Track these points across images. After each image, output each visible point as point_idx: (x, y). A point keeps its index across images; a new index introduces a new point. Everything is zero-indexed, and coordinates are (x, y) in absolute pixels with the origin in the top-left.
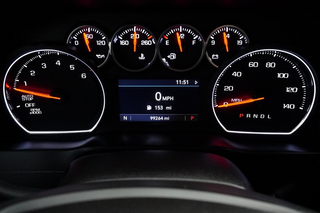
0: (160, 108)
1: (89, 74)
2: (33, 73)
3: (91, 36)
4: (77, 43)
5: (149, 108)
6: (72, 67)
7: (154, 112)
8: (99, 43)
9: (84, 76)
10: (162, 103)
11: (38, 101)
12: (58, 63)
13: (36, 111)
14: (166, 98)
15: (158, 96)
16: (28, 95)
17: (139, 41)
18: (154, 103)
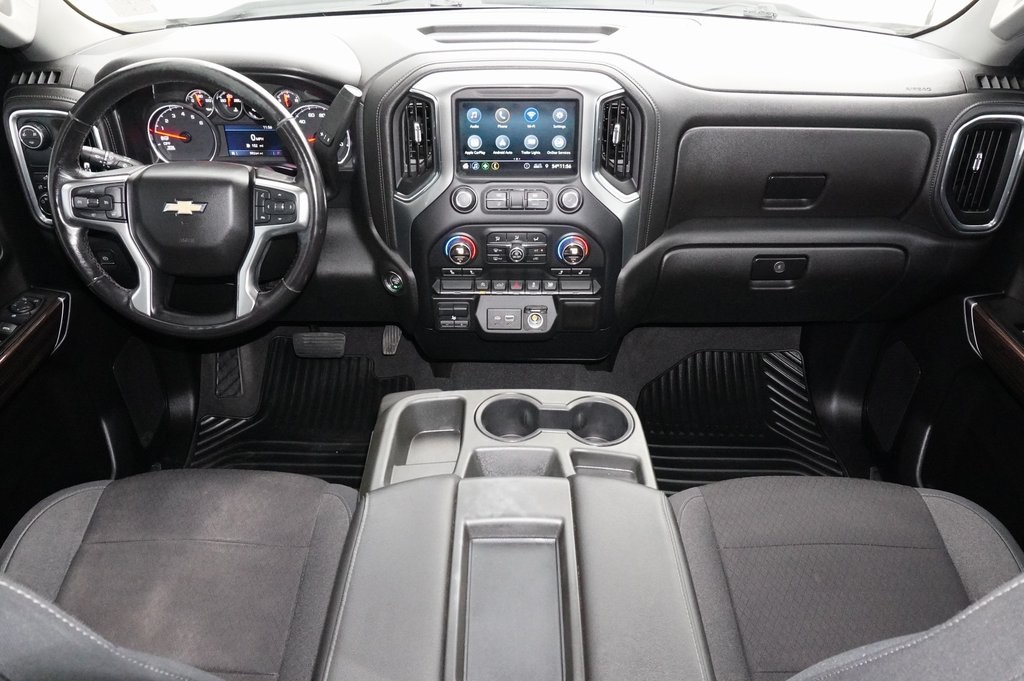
0: (255, 146)
1: (205, 121)
2: (167, 121)
3: (201, 96)
4: (193, 101)
5: (248, 146)
6: (193, 117)
7: (252, 149)
8: (207, 101)
9: (201, 123)
10: (256, 142)
11: (172, 141)
12: (183, 114)
13: (172, 148)
14: (259, 139)
15: (253, 137)
16: (165, 138)
17: (232, 100)
18: (251, 143)
